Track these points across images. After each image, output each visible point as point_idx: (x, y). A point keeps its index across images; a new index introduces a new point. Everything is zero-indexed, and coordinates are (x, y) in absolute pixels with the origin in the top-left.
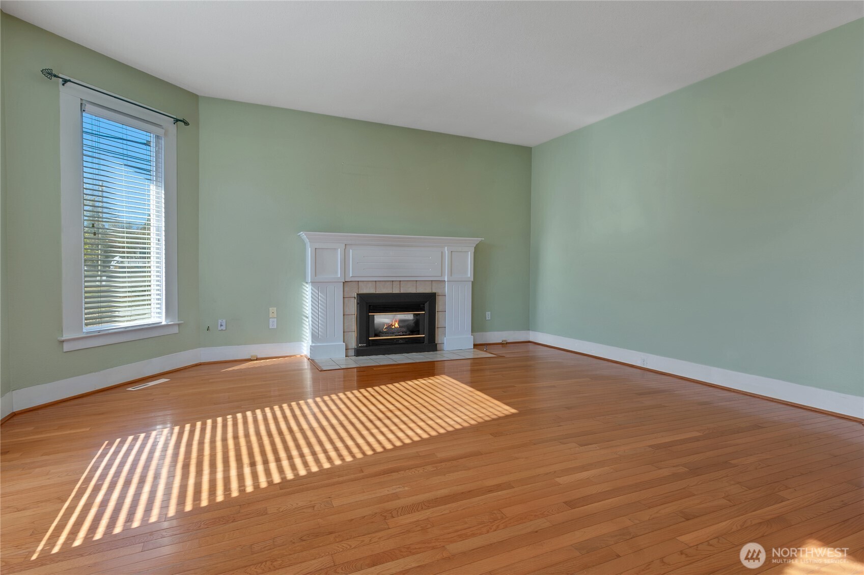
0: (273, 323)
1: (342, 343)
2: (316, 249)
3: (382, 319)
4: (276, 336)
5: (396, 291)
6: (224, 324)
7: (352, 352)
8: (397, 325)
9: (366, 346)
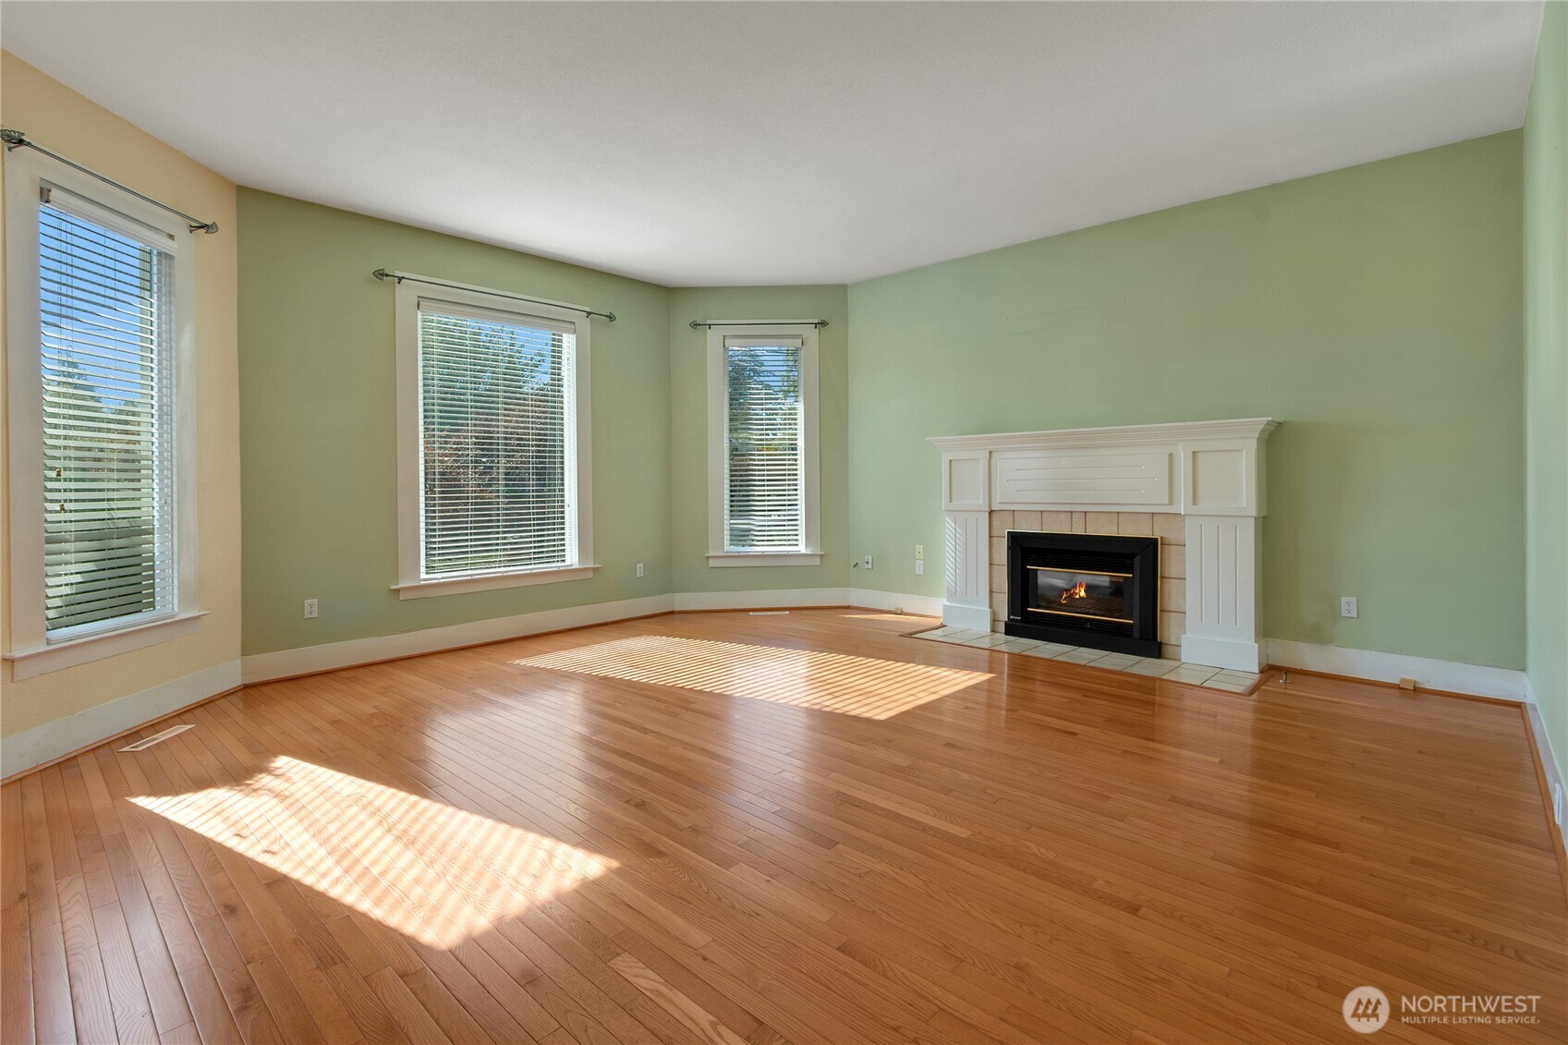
0: (919, 570)
1: (989, 610)
2: (950, 461)
3: (1050, 578)
4: (919, 585)
5: (1078, 530)
6: (870, 561)
7: (1002, 627)
8: (1083, 594)
9: (1021, 621)
